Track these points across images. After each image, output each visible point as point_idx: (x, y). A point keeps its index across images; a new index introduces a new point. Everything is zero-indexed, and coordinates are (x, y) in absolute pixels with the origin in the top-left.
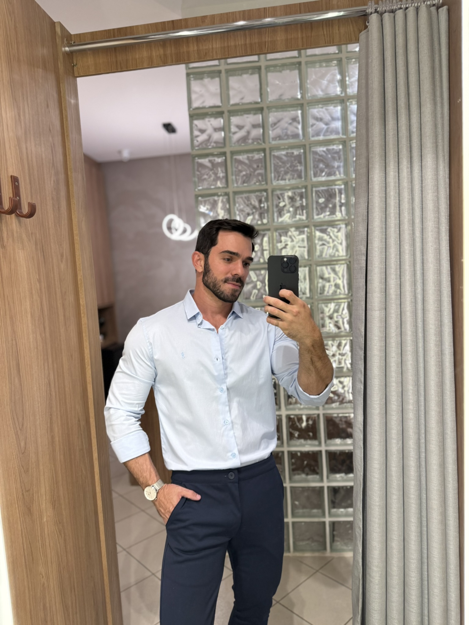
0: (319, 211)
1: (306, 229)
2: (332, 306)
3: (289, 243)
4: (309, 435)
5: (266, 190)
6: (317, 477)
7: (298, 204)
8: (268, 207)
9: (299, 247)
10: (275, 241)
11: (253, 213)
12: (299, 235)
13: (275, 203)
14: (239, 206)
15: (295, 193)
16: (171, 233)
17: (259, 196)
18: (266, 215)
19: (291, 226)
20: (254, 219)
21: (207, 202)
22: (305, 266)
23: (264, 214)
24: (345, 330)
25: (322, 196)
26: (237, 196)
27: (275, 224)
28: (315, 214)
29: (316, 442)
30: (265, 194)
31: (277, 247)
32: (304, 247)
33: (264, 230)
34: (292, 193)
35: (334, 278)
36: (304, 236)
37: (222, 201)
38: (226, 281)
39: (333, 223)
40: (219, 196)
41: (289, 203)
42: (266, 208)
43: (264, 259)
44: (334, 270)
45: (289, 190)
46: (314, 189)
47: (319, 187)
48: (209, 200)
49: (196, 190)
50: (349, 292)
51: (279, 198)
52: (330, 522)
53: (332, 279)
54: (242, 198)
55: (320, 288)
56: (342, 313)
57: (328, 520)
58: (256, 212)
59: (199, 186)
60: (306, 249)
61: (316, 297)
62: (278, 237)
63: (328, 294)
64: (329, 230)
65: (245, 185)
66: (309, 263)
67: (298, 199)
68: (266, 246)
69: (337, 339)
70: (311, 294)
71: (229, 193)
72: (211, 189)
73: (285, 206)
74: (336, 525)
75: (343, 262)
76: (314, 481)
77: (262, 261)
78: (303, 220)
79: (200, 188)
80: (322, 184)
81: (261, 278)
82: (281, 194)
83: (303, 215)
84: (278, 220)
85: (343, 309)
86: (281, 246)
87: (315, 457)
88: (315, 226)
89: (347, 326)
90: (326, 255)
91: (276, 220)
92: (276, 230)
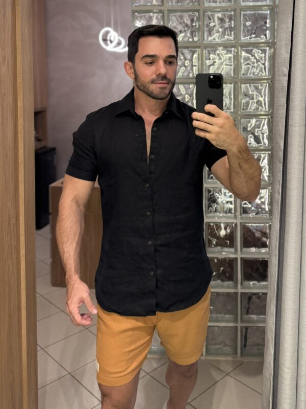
0: (245, 33)
1: (233, 49)
2: (253, 121)
3: (217, 61)
4: (226, 243)
5: (198, 11)
7: (227, 25)
8: (199, 26)
9: (226, 64)
10: (204, 58)
11: (185, 31)
12: (227, 54)
13: (206, 23)
14: (173, 23)
15: (224, 15)
16: (107, 45)
17: (192, 16)
18: (197, 33)
19: (220, 45)
20: (185, 36)
21: (143, 18)
22: (231, 83)
23: (195, 32)
24: (265, 144)
25: (249, 19)
26: (171, 14)
27: (204, 42)
28: (242, 36)
30: (197, 14)
31: (206, 64)
32: (231, 65)
33: (194, 47)
34: (222, 15)
35: (256, 95)
36: (231, 55)
37: (157, 18)
39: (258, 45)
40: (154, 13)
41: (219, 24)
42: (197, 27)
43: (193, 74)
44: (257, 88)
45: (220, 12)
46: (242, 13)
47: (247, 11)
48: (144, 16)
49: (134, 6)
50: (269, 110)
51: (210, 19)
52: (241, 327)
53: (255, 97)
54: (175, 16)
55: (244, 104)
56: (262, 129)
58: (188, 30)
59: (136, 3)
60: (232, 67)
61: (240, 112)
62: (207, 54)
63: (250, 110)
64: (254, 51)
65: (179, 4)
66: (235, 80)
67: (227, 20)
68: (195, 62)
69: (256, 152)
70: (235, 109)
71: (164, 10)
72: (147, 5)
73: (214, 26)
75: (265, 81)
77: (191, 75)
78: (231, 40)
79: (138, 4)
80: (250, 8)
81: (189, 92)
82: (212, 15)
83: (231, 36)
84: (208, 39)
85: (264, 125)
86: (209, 63)
87: (231, 263)
88: (242, 46)
89: (266, 141)
90: (250, 74)
91: (206, 39)
92: (206, 48)
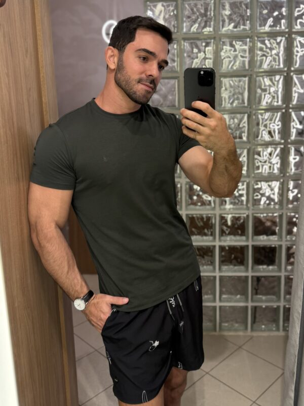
0: (262, 23)
1: (248, 40)
3: (232, 53)
4: (238, 232)
6: (242, 268)
8: (214, 15)
12: (242, 45)
13: (221, 12)
15: (240, 3)
17: (206, 4)
20: (199, 26)
25: (266, 8)
26: (184, 3)
28: (258, 25)
29: (244, 238)
32: (246, 57)
36: (246, 48)
38: (140, 81)
41: (235, 13)
48: (157, 5)
50: (284, 103)
52: (252, 306)
54: (189, 4)
55: (257, 97)
57: (250, 304)
58: (202, 19)
60: (247, 60)
66: (250, 73)
73: (230, 15)
74: (258, 309)
75: (281, 73)
76: (240, 271)
78: (246, 30)
83: (247, 25)
87: (242, 250)
88: (258, 37)
90: (265, 66)
92: (221, 38)
